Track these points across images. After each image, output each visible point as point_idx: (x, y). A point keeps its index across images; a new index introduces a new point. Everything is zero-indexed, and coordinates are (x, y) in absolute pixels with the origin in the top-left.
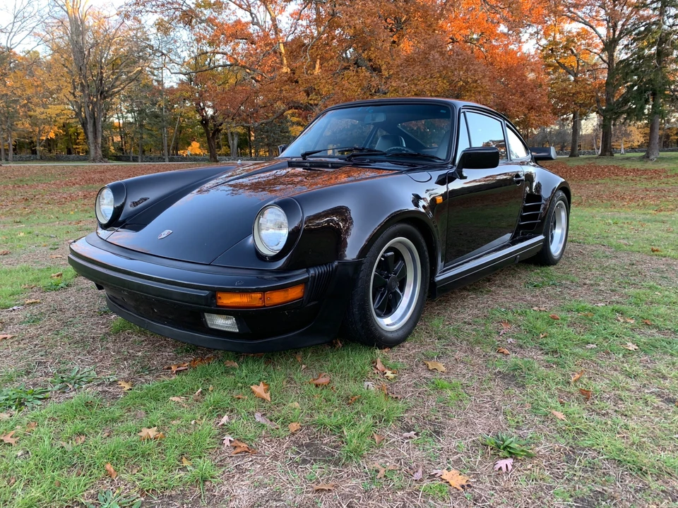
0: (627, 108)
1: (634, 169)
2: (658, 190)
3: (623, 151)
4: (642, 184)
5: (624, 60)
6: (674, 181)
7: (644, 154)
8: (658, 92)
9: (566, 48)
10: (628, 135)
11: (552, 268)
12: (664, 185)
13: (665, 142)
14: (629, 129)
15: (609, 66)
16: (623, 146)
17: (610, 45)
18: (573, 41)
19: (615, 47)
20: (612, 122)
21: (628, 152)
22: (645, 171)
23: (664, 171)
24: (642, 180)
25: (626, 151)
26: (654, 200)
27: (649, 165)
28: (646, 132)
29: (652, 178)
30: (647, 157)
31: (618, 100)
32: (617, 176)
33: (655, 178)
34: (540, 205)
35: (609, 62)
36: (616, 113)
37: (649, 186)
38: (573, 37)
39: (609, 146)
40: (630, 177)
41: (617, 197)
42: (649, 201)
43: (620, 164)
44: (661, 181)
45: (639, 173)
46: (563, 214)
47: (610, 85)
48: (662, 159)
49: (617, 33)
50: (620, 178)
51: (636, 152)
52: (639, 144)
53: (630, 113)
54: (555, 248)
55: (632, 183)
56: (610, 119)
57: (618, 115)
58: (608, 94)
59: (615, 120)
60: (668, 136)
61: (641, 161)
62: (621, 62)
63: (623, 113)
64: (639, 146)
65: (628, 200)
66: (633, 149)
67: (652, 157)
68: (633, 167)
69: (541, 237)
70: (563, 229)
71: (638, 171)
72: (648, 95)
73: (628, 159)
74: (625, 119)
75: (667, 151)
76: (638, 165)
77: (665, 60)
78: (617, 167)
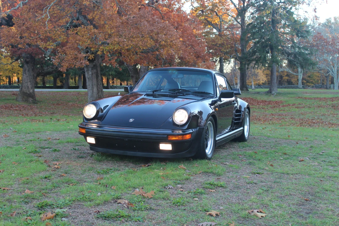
0: (255, 57)
1: (263, 101)
2: (279, 115)
3: (253, 87)
4: (269, 111)
5: (251, 23)
6: (288, 109)
7: (268, 90)
8: (274, 48)
9: (212, 11)
10: (256, 75)
11: (246, 142)
12: (282, 112)
13: (280, 81)
14: (257, 71)
15: (241, 26)
16: (253, 83)
17: (241, 12)
18: (216, 6)
19: (245, 13)
20: (246, 66)
21: (257, 88)
22: (270, 102)
23: (282, 102)
24: (269, 108)
25: (255, 88)
26: (277, 121)
27: (272, 98)
28: (268, 73)
29: (274, 107)
30: (270, 92)
31: (249, 51)
32: (253, 105)
33: (277, 107)
34: (241, 114)
35: (242, 23)
36: (249, 60)
37: (274, 113)
38: (216, 3)
39: (245, 83)
40: (261, 106)
41: (256, 119)
42: (275, 121)
43: (254, 97)
44: (280, 109)
45: (266, 103)
46: (248, 119)
47: (244, 40)
48: (279, 94)
49: (246, 4)
50: (255, 106)
51: (261, 88)
52: (264, 82)
53: (257, 61)
54: (246, 134)
55: (263, 110)
56: (245, 64)
57: (250, 61)
58: (242, 46)
59: (248, 65)
60: (281, 77)
61: (266, 95)
62: (249, 24)
63: (253, 60)
64: (263, 83)
65: (263, 121)
66: (259, 86)
67: (273, 92)
68: (262, 99)
69: (242, 128)
70: (248, 126)
71: (265, 102)
72: (268, 49)
73: (258, 93)
74: (255, 64)
75: (282, 88)
76: (265, 98)
77: (277, 26)
78: (252, 99)
